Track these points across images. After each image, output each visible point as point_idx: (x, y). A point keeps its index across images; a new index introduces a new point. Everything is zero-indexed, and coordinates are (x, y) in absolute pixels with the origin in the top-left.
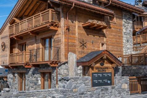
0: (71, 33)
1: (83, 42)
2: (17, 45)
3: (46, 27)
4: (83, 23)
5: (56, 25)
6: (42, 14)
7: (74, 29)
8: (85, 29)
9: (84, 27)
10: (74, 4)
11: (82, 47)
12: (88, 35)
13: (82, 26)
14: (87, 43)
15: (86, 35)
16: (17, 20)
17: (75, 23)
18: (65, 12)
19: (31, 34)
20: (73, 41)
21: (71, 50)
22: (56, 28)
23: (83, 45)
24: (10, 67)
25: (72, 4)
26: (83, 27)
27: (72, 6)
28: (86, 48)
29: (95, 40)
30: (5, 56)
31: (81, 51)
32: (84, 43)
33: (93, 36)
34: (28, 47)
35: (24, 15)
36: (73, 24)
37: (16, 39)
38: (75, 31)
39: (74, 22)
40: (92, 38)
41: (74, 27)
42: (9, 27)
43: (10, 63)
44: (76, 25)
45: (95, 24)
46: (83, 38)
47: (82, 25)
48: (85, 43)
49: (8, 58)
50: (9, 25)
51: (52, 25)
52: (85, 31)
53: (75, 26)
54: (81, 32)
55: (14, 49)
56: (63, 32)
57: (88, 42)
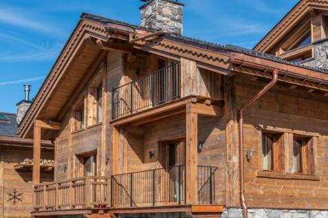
1: (15, 192)
8: (21, 173)
9: (18, 170)
11: (13, 201)
12: (26, 181)
13: (14, 168)
14: (25, 194)
15: (21, 182)
23: (15, 197)
26: (16, 170)
28: (20, 202)
31: (10, 208)
32: (17, 194)
45: (48, 167)
46: (16, 187)
47: (15, 166)
48: (19, 195)
52: (20, 175)
54: (11, 178)
57: (26, 192)
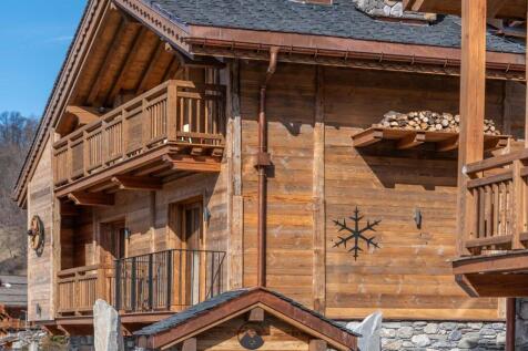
0: (282, 186)
1: (357, 220)
2: (95, 229)
3: (159, 161)
4: (357, 131)
5: (208, 152)
6: (149, 99)
7: (301, 162)
8: (370, 158)
9: (365, 151)
10: (273, 57)
11: (351, 244)
12: (389, 184)
13: (352, 143)
14: (384, 222)
15: (374, 187)
16: (86, 117)
17: (310, 136)
18: (250, 87)
19: (122, 187)
20: (295, 220)
21: (283, 260)
22: (208, 166)
23: (356, 235)
24: (59, 327)
25: (268, 53)
26: (358, 148)
27: (268, 63)
28: (372, 248)
29: (436, 205)
30: (45, 279)
31: (343, 266)
32: (362, 224)
33: (421, 188)
34: (132, 242)
35: (117, 88)
36: (299, 141)
37: (78, 202)
38: (310, 172)
39: (305, 128)
40: (416, 197)
41: (302, 155)
42: (56, 148)
43: (64, 314)
44: (316, 144)
46: (359, 202)
47: (353, 138)
48: (369, 227)
49: (51, 288)
50: (56, 138)
51: (187, 151)
53: (309, 150)
54: (346, 175)
55: (87, 246)
56: (238, 183)
57: (390, 218)
